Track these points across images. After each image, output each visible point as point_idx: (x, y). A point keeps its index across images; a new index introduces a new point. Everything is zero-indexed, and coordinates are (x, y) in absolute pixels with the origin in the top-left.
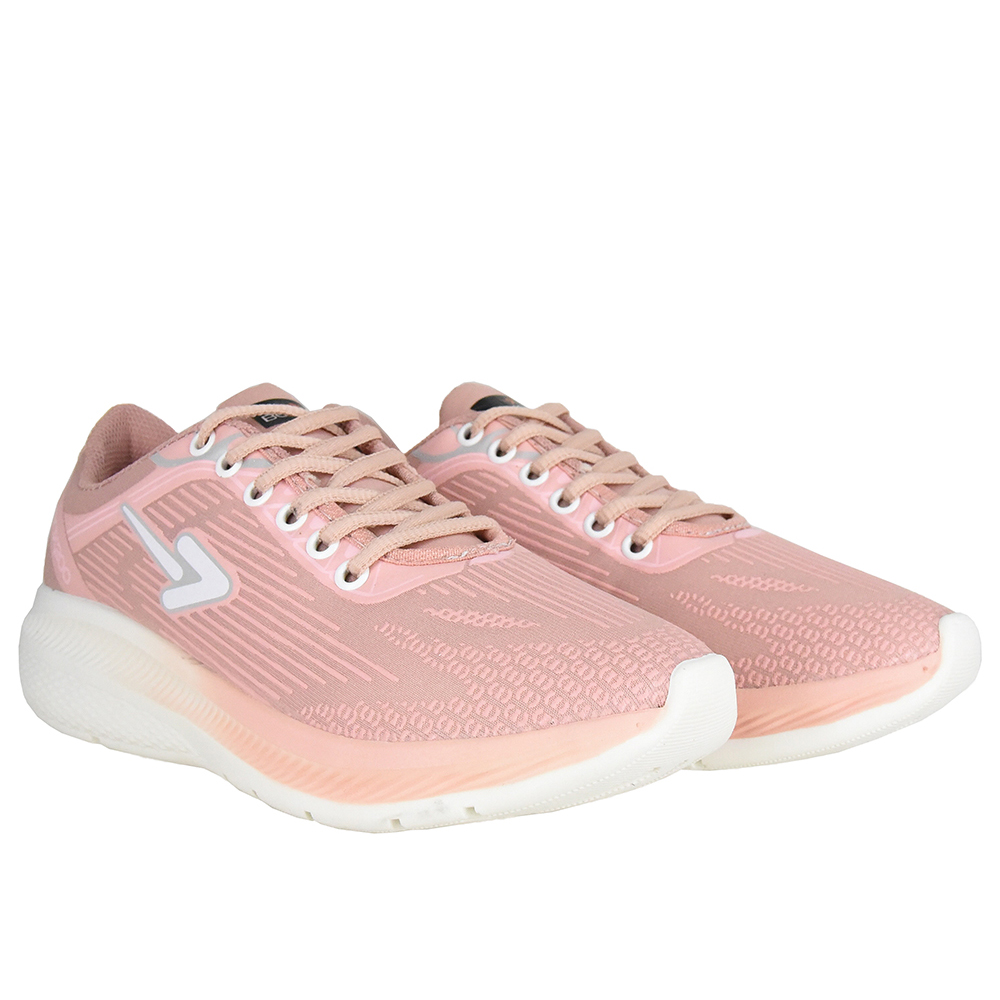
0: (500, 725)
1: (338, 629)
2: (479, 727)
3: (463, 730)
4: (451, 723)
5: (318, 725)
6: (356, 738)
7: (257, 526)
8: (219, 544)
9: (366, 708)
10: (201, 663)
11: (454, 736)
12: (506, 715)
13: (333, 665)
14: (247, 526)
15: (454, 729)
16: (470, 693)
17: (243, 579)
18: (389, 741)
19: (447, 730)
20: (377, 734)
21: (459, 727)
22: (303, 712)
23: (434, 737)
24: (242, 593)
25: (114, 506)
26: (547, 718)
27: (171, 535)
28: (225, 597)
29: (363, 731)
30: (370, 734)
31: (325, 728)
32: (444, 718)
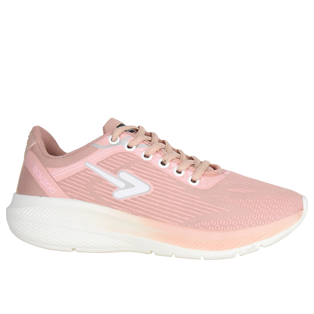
0: (267, 220)
1: (199, 198)
2: (261, 221)
3: (256, 223)
4: (252, 222)
5: (203, 228)
6: (220, 230)
7: (153, 167)
8: (139, 174)
9: (222, 221)
10: (138, 215)
11: (254, 225)
12: (268, 217)
13: (203, 209)
14: (149, 167)
15: (253, 223)
16: (255, 212)
17: (154, 185)
18: (232, 229)
19: (251, 224)
20: (228, 229)
21: (255, 222)
22: (196, 225)
23: (247, 226)
24: (155, 189)
25: (81, 163)
26: (279, 216)
27: (115, 172)
28: (148, 191)
29: (222, 228)
30: (225, 228)
31: (207, 229)
32: (249, 220)
